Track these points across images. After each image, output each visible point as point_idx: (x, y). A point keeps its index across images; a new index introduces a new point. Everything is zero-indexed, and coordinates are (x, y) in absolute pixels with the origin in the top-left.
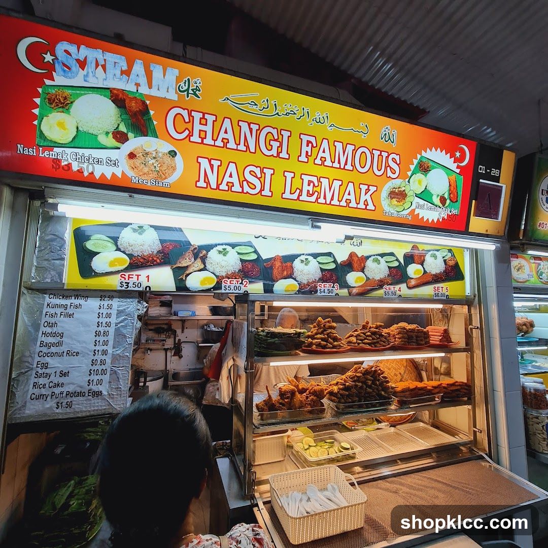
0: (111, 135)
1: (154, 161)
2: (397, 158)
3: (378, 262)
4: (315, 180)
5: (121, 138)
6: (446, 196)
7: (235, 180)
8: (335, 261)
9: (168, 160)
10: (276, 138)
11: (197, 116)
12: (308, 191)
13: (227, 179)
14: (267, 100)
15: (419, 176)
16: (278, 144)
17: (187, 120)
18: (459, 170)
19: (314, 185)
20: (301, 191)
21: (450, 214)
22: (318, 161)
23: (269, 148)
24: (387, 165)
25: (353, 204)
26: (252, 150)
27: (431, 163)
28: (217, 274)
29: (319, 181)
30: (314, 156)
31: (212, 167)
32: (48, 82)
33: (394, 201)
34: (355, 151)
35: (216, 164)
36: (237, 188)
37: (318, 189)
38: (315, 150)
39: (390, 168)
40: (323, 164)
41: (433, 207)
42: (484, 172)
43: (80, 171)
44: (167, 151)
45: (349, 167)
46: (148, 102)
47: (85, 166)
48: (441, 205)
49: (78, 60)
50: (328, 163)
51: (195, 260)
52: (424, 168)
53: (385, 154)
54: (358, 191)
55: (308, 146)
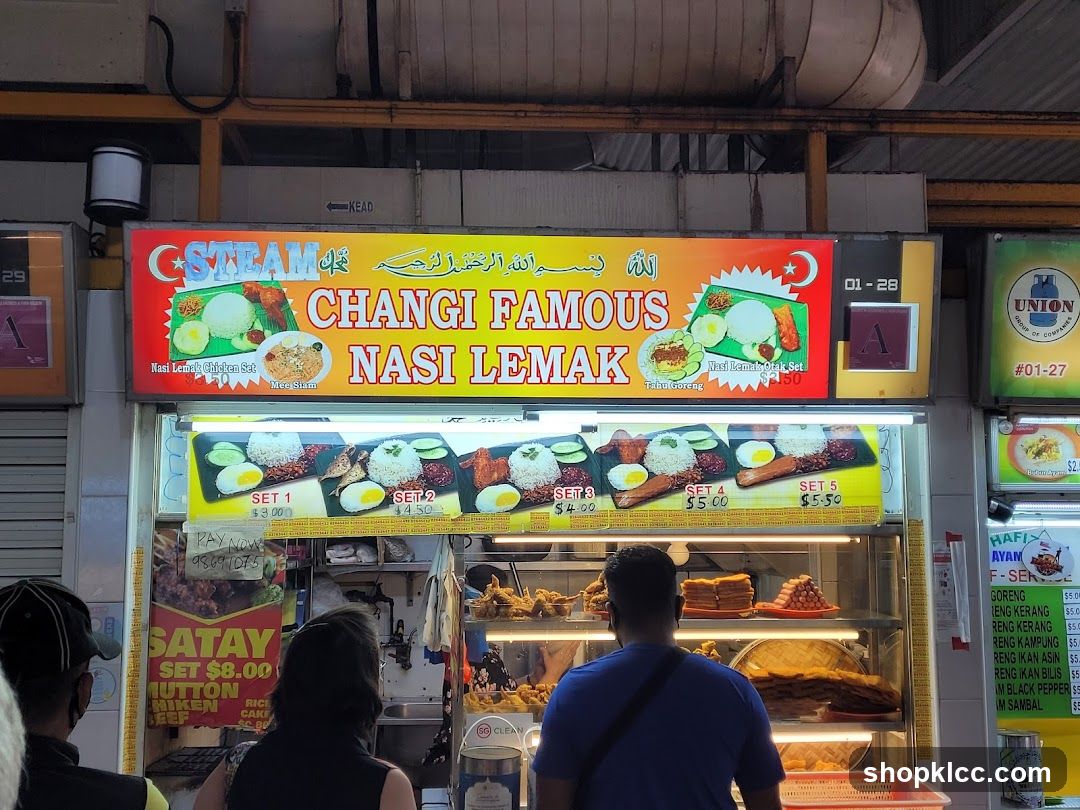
0: (245, 337)
1: (295, 359)
2: (662, 297)
3: (673, 444)
4: (519, 352)
5: (257, 337)
6: (773, 342)
7: (400, 368)
8: (585, 449)
9: (312, 355)
10: (454, 302)
11: (345, 295)
12: (511, 369)
13: (390, 368)
14: (438, 255)
15: (710, 318)
16: (458, 311)
17: (333, 302)
18: (797, 295)
19: (519, 358)
20: (499, 370)
21: (787, 372)
22: (522, 324)
23: (446, 318)
24: (643, 311)
25: (589, 378)
26: (421, 324)
27: (731, 294)
28: (386, 485)
29: (526, 352)
30: (515, 317)
31: (368, 355)
32: (179, 290)
33: (665, 365)
34: (582, 299)
35: (373, 351)
36: (404, 378)
37: (526, 364)
38: (516, 311)
39: (650, 314)
40: (530, 326)
41: (746, 364)
42: (859, 288)
43: (215, 384)
44: (310, 345)
45: (574, 324)
46: (285, 290)
47: (219, 377)
48: (763, 360)
49: (208, 260)
50: (539, 323)
51: (352, 466)
52: (718, 304)
53: (637, 296)
54: (594, 359)
55: (503, 305)
